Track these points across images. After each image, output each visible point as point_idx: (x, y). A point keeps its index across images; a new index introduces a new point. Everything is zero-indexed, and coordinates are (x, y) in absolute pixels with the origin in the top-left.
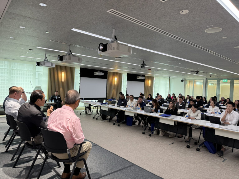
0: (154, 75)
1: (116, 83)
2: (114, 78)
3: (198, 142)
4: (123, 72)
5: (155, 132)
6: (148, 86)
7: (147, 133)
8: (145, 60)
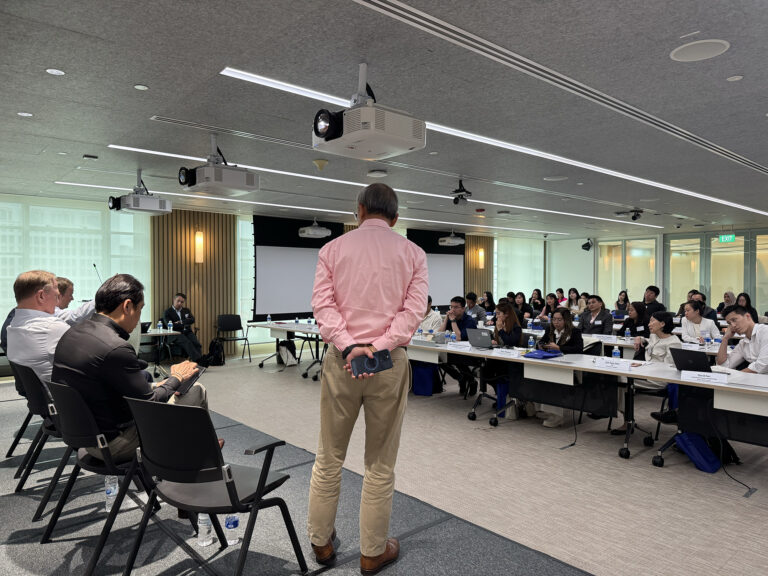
0: (495, 230)
3: (657, 439)
5: (509, 412)
6: (477, 269)
7: (484, 417)
8: (464, 176)
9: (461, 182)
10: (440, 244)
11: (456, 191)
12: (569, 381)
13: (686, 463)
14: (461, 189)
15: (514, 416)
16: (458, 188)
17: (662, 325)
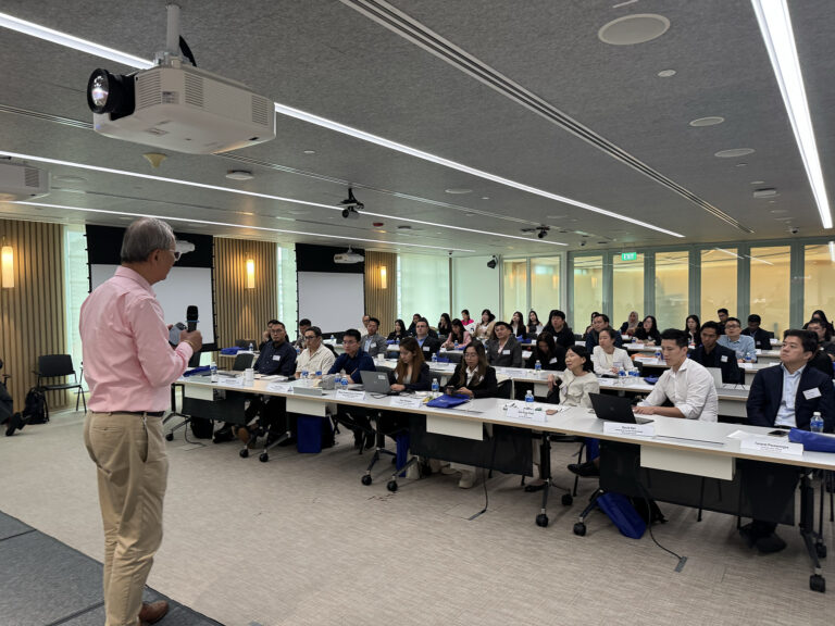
0: (398, 246)
1: (251, 284)
2: (245, 262)
3: (575, 495)
4: (278, 240)
5: (411, 471)
6: (378, 290)
7: (381, 478)
8: (355, 185)
9: (350, 190)
10: (336, 261)
11: (346, 202)
12: (477, 435)
13: (610, 526)
14: (351, 199)
16: (347, 198)
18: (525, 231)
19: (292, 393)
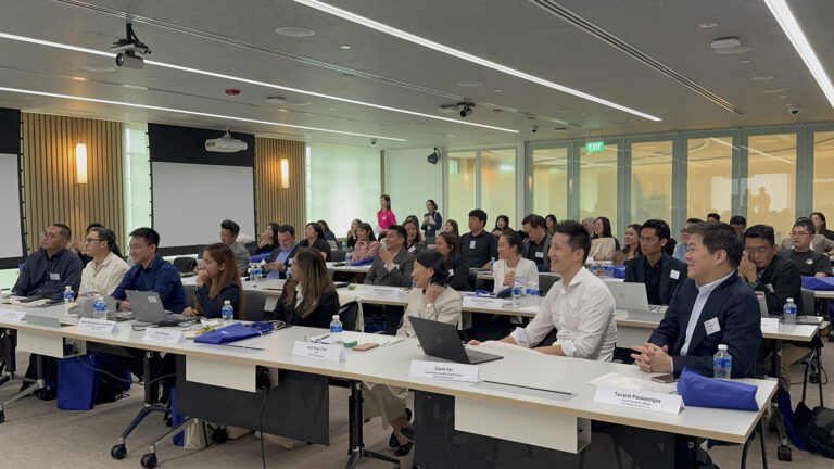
1: (82, 175)
2: (74, 147)
4: (126, 119)
6: (278, 189)
8: (137, 19)
9: (129, 26)
10: (208, 148)
11: (122, 43)
12: (248, 384)
14: (131, 38)
15: (199, 444)
16: (125, 37)
17: (430, 273)
18: (443, 107)
19: (24, 324)
